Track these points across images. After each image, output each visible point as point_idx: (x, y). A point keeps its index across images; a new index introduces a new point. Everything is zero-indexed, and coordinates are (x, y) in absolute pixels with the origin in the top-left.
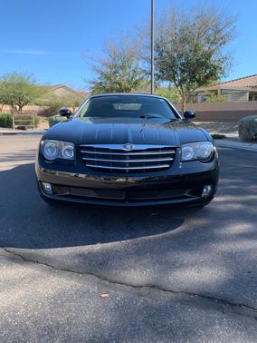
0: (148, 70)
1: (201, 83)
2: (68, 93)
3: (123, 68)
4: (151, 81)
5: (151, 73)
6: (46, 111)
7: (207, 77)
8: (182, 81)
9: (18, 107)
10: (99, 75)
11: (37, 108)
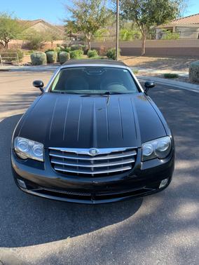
0: (113, 10)
1: (158, 23)
2: (46, 27)
3: (92, 7)
4: (117, 21)
5: (116, 13)
6: (29, 44)
7: (164, 18)
8: (143, 22)
9: (4, 43)
10: (72, 14)
11: (20, 42)
